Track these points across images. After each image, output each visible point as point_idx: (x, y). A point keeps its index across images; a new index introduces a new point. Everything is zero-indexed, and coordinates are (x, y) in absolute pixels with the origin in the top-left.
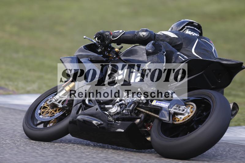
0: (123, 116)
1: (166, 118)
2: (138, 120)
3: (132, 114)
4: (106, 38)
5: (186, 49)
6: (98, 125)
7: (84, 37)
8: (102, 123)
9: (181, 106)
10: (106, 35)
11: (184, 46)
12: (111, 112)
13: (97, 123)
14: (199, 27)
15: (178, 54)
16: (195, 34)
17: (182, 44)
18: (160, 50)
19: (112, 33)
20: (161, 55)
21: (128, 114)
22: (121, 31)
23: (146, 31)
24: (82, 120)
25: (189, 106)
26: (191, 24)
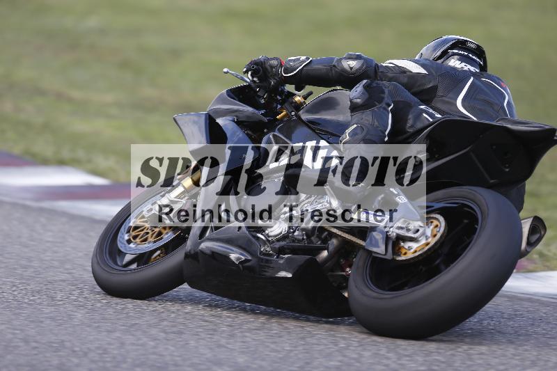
0: (293, 244)
1: (378, 247)
2: (325, 254)
3: (312, 238)
4: (271, 74)
5: (444, 98)
6: (241, 263)
7: (225, 70)
8: (250, 258)
9: (411, 222)
10: (272, 67)
11: (440, 93)
12: (271, 234)
13: (238, 259)
14: (479, 52)
15: (422, 109)
16: (469, 67)
17: (435, 88)
18: (381, 100)
19: (284, 61)
20: (382, 110)
21: (303, 239)
22: (303, 58)
23: (358, 57)
24: (208, 252)
25: (432, 222)
26: (460, 44)
